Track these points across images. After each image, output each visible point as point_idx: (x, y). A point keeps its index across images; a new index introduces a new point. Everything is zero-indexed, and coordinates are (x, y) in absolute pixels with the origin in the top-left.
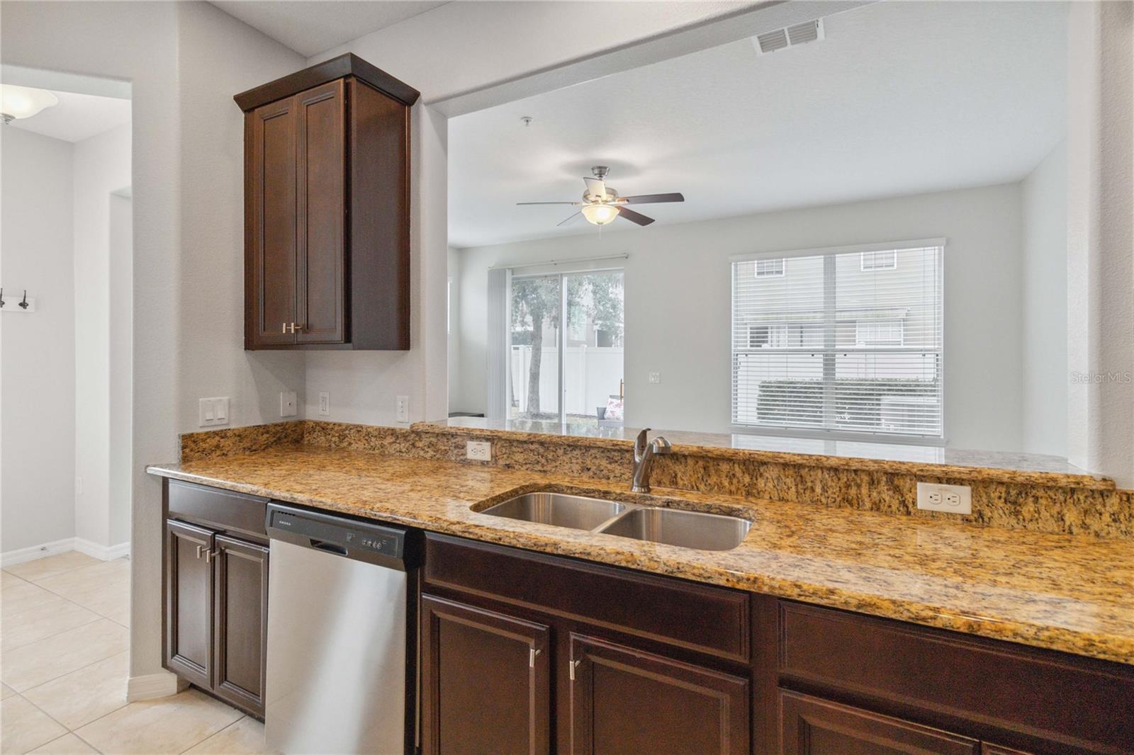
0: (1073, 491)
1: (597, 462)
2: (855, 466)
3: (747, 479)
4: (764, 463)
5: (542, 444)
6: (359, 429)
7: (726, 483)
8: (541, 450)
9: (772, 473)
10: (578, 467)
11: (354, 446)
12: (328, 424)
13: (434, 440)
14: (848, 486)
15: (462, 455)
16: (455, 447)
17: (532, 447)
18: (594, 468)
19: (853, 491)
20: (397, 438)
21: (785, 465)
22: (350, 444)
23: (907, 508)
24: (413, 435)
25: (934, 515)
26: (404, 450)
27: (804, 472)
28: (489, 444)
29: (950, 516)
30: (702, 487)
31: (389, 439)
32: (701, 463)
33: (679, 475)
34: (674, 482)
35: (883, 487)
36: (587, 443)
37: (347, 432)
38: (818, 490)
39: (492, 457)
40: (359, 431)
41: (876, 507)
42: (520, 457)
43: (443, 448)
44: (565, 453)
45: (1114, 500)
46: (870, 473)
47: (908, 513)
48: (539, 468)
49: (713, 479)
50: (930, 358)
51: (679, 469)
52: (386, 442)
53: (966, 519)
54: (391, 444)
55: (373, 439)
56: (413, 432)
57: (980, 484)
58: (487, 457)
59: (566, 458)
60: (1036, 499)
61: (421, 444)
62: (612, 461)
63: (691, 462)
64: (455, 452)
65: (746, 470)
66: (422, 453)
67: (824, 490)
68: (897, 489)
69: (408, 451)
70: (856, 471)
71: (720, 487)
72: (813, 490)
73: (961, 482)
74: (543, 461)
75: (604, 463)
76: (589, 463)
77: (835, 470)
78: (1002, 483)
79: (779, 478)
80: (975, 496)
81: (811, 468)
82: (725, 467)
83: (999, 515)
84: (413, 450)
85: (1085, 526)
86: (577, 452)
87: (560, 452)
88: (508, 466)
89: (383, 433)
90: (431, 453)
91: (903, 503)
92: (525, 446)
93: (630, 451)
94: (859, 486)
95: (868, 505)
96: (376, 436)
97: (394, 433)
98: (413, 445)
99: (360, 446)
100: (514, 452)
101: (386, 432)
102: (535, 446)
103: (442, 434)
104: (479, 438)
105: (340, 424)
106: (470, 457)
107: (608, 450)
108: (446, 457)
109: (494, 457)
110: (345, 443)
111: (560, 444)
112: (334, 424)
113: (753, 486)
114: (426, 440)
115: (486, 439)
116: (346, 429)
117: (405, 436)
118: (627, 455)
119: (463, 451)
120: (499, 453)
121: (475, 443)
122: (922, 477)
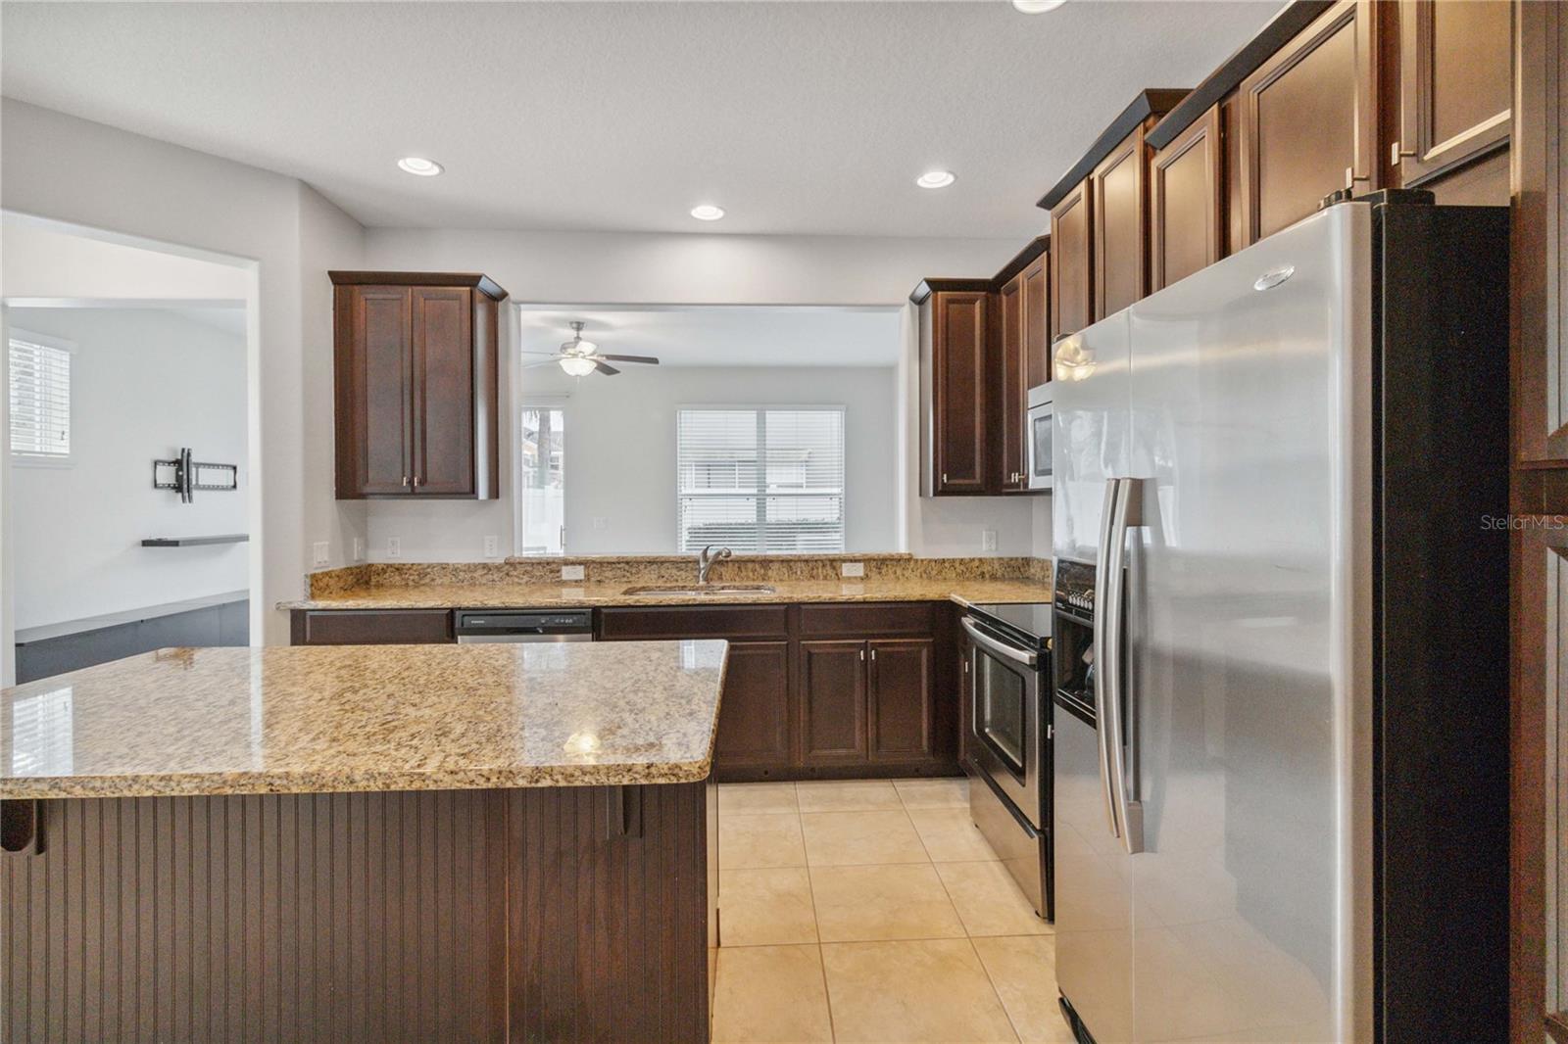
0: (899, 560)
1: (669, 571)
2: (816, 558)
3: (762, 571)
4: (771, 561)
5: (627, 563)
6: (444, 567)
7: (751, 574)
8: (627, 567)
9: (776, 566)
10: (656, 576)
11: (438, 581)
12: (404, 565)
13: (529, 569)
14: (813, 569)
15: (558, 577)
16: (551, 572)
17: (619, 566)
18: (667, 576)
19: (815, 571)
20: (490, 570)
21: (782, 561)
22: (433, 580)
23: (838, 577)
24: (507, 567)
25: (849, 578)
26: (497, 579)
27: (792, 564)
28: (582, 567)
29: (856, 578)
30: (737, 578)
31: (480, 572)
32: (737, 565)
33: (724, 573)
34: (720, 578)
35: (828, 567)
36: (663, 559)
37: (429, 570)
38: (799, 573)
39: (585, 576)
40: (444, 568)
41: (825, 578)
42: (609, 574)
43: (538, 574)
44: (646, 568)
45: (912, 563)
46: (822, 561)
47: (839, 579)
48: (625, 579)
49: (744, 574)
50: (836, 501)
51: (723, 570)
52: (476, 575)
53: (862, 579)
54: (481, 576)
55: (461, 573)
56: (507, 564)
57: (867, 561)
58: (581, 576)
59: (646, 571)
60: (887, 565)
61: (515, 573)
62: (679, 569)
63: (730, 564)
64: (551, 576)
65: (762, 567)
66: (516, 580)
67: (802, 573)
68: (834, 568)
69: (501, 579)
70: (816, 561)
71: (748, 577)
72: (796, 573)
73: (859, 561)
74: (628, 575)
75: (674, 571)
76: (663, 572)
77: (807, 561)
78: (874, 560)
79: (779, 569)
80: (865, 567)
81: (795, 561)
82: (750, 565)
83: (874, 575)
84: (508, 578)
85: (903, 575)
86: (655, 566)
87: (642, 567)
88: (599, 581)
89: (471, 568)
90: (526, 579)
91: (837, 574)
92: (614, 566)
93: (697, 562)
94: (818, 568)
95: (821, 577)
96: (465, 571)
97: (485, 566)
98: (507, 574)
99: (446, 580)
100: (604, 571)
101: (476, 566)
102: (622, 565)
103: (539, 564)
104: (573, 563)
105: (420, 564)
106: (564, 578)
107: (678, 563)
108: (542, 581)
109: (588, 577)
110: (427, 580)
111: (642, 562)
112: (412, 565)
113: (765, 575)
114: (520, 569)
115: (580, 564)
116: (428, 567)
117: (498, 568)
118: (690, 565)
119: (558, 575)
120: (591, 573)
121: (569, 567)
122: (844, 561)
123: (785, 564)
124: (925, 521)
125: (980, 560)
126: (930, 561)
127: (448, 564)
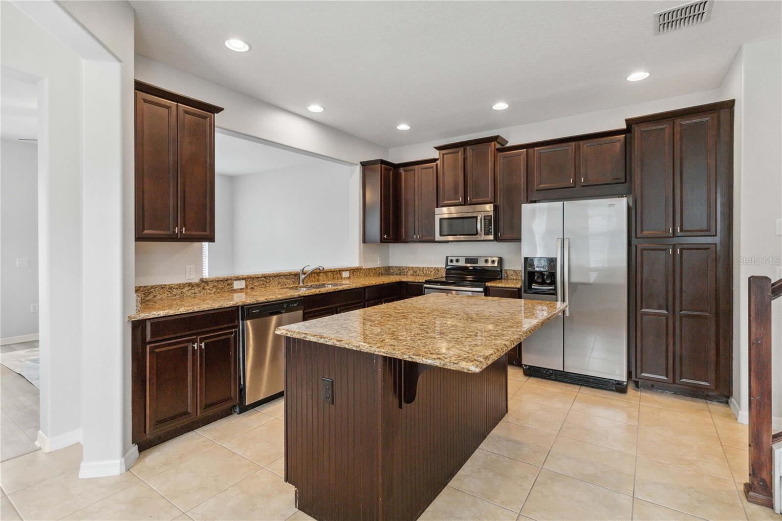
0: (359, 269)
1: (283, 280)
3: (317, 277)
4: (321, 272)
5: (265, 277)
6: (163, 287)
7: (313, 279)
8: (265, 280)
10: (277, 283)
11: (159, 297)
13: (216, 284)
15: (231, 288)
16: (228, 285)
17: (261, 279)
18: (282, 283)
19: (334, 276)
20: (193, 286)
22: (155, 296)
24: (203, 284)
26: (197, 292)
27: (327, 273)
28: (244, 281)
29: (346, 278)
31: (187, 288)
35: (338, 274)
36: (282, 274)
37: (152, 290)
38: (329, 277)
39: (246, 286)
40: (162, 288)
42: (256, 284)
43: (221, 287)
44: (273, 279)
45: (362, 270)
46: (337, 271)
47: (342, 279)
48: (264, 286)
49: (311, 279)
52: (184, 290)
53: (348, 278)
54: (188, 291)
55: (174, 290)
56: (202, 282)
58: (244, 286)
59: (273, 281)
60: (355, 272)
61: (208, 287)
62: (287, 279)
64: (228, 287)
65: (317, 275)
66: (209, 291)
68: (340, 274)
69: (200, 292)
70: (335, 271)
71: (312, 281)
73: (347, 270)
74: (265, 283)
75: (285, 280)
76: (280, 281)
77: (332, 272)
78: (351, 270)
79: (323, 276)
80: (350, 274)
81: (329, 272)
82: (313, 275)
83: (351, 277)
84: (203, 291)
85: (360, 275)
86: (277, 278)
87: (271, 279)
88: (252, 288)
89: (180, 286)
90: (214, 290)
91: (341, 277)
92: (259, 279)
93: (299, 274)
94: (335, 274)
95: (336, 279)
96: (177, 288)
97: (190, 285)
98: (204, 289)
99: (164, 296)
100: (254, 282)
101: (184, 285)
102: (263, 278)
103: (222, 281)
104: (239, 279)
105: (145, 287)
106: (235, 288)
107: (286, 275)
108: (223, 290)
109: (247, 286)
110: (150, 297)
111: (271, 276)
112: (140, 287)
113: (319, 278)
114: (211, 285)
115: (243, 279)
116: (152, 288)
117: (198, 285)
118: (291, 276)
119: (232, 286)
120: (248, 284)
121: (238, 282)
122: (343, 271)
123: (325, 273)
124: (364, 254)
125: (379, 268)
126: (367, 269)
127: (166, 285)
